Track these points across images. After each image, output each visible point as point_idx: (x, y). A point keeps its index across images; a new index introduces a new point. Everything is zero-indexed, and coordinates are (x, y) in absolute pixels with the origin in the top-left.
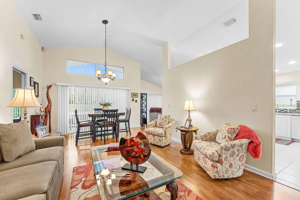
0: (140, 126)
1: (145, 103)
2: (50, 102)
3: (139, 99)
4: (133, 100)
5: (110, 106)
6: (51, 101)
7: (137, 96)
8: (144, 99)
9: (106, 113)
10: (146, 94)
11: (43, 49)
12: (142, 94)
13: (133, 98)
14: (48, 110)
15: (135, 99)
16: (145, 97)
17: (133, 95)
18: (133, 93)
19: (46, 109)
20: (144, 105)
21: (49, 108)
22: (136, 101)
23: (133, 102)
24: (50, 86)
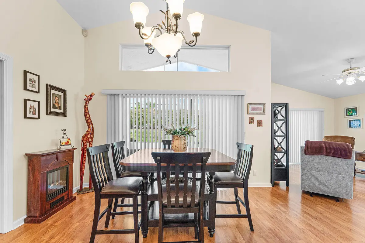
0: (270, 185)
1: (283, 128)
2: (91, 126)
3: (266, 119)
4: (252, 120)
5: (192, 136)
6: (92, 124)
7: (262, 112)
8: (280, 117)
10: (286, 105)
11: (84, 32)
12: (274, 106)
13: (252, 116)
14: (86, 140)
15: (257, 118)
16: (283, 112)
17: (253, 109)
18: (251, 104)
19: (83, 139)
20: (279, 133)
21: (89, 136)
22: (260, 123)
23: (253, 124)
24: (91, 96)
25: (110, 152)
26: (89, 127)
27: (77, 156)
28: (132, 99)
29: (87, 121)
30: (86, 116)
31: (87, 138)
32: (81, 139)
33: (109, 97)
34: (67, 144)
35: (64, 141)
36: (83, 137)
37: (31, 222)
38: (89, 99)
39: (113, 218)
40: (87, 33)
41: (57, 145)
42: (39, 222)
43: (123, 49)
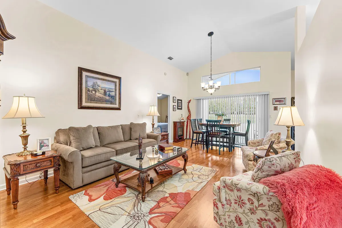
2: (190, 113)
4: (276, 109)
7: (284, 103)
9: (209, 123)
11: (187, 74)
13: (276, 106)
17: (276, 101)
18: (274, 99)
23: (276, 111)
24: (190, 101)
25: (197, 121)
26: (189, 114)
27: (185, 124)
28: (206, 100)
29: (189, 111)
30: (188, 109)
31: (189, 118)
32: (186, 118)
33: (197, 100)
34: (183, 119)
35: (182, 118)
36: (187, 117)
37: (175, 142)
38: (189, 102)
39: (197, 145)
40: (188, 74)
41: (180, 120)
42: (177, 142)
43: (203, 77)
